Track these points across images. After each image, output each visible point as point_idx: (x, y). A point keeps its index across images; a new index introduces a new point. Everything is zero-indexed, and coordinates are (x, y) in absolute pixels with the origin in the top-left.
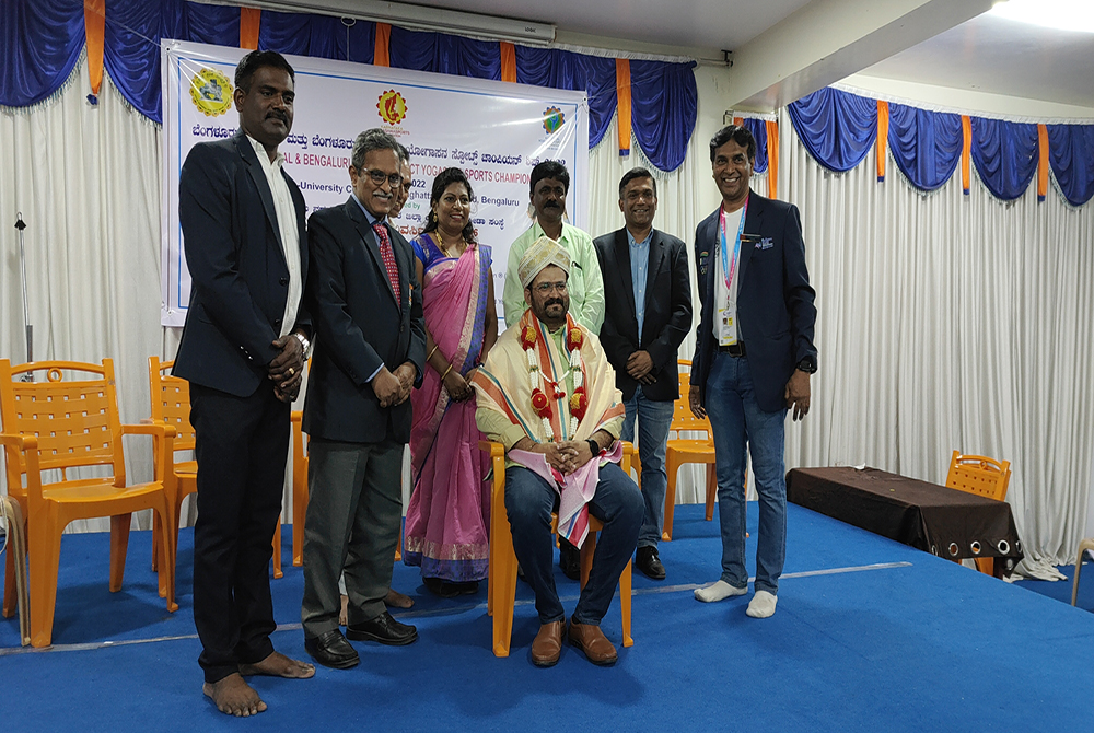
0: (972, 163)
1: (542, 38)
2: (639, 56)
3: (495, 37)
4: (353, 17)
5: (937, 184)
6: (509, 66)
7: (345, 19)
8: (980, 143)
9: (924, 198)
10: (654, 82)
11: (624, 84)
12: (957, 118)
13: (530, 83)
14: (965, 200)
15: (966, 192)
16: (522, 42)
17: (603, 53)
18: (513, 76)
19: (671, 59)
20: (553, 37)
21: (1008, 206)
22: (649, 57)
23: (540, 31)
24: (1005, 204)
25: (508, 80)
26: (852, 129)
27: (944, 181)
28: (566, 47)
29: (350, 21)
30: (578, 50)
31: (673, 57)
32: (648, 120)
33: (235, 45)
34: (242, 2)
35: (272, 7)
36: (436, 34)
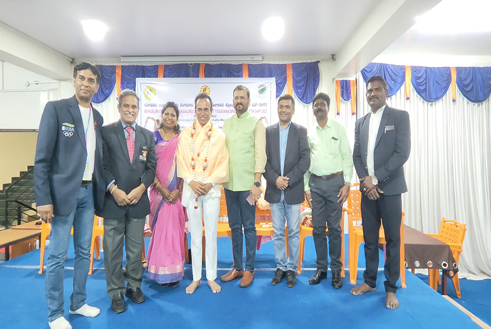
0: (457, 87)
1: (257, 61)
2: (296, 62)
3: (240, 63)
4: (193, 63)
5: (437, 99)
6: (245, 72)
7: (190, 64)
8: (461, 78)
9: (432, 105)
10: (302, 71)
11: (290, 73)
12: (448, 69)
13: (255, 77)
14: (453, 104)
15: (454, 101)
16: (251, 63)
17: (281, 63)
18: (248, 75)
19: (309, 61)
20: (261, 59)
21: (479, 106)
22: (300, 62)
23: (256, 58)
24: (476, 104)
25: (245, 77)
26: (392, 79)
27: (441, 96)
28: (267, 63)
30: (272, 63)
32: (299, 85)
33: (157, 77)
34: (158, 64)
35: (168, 64)
36: (220, 64)
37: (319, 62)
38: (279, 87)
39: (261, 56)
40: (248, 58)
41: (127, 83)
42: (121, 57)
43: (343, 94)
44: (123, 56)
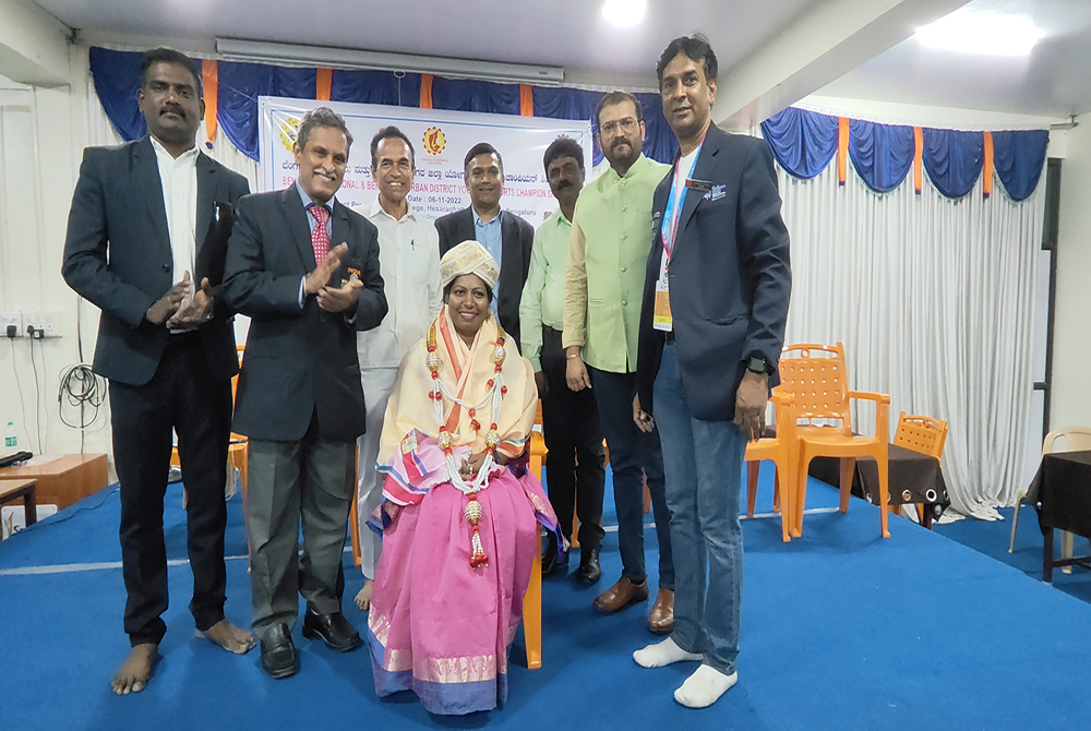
0: (923, 167)
1: (554, 79)
3: (515, 81)
4: (403, 71)
5: (891, 187)
6: (527, 103)
7: (398, 74)
8: (930, 150)
9: (880, 198)
12: (910, 129)
13: (544, 116)
14: (917, 199)
15: (918, 192)
16: (538, 83)
18: (531, 111)
20: (562, 78)
21: (955, 204)
23: (552, 74)
24: (952, 201)
25: (526, 115)
26: (816, 142)
27: (898, 183)
28: (573, 86)
29: (401, 74)
30: (583, 87)
33: (313, 97)
34: (315, 64)
35: (340, 66)
36: (468, 80)
39: (562, 70)
40: (535, 72)
41: (233, 108)
42: (219, 40)
44: (223, 37)
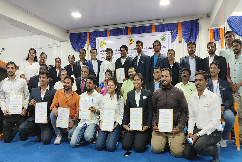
1: (161, 22)
2: (184, 21)
3: (151, 25)
4: (124, 27)
6: (153, 29)
7: (123, 28)
10: (188, 25)
11: (180, 28)
13: (159, 32)
16: (156, 24)
17: (175, 22)
19: (192, 20)
22: (186, 20)
23: (159, 21)
25: (153, 32)
28: (166, 23)
29: (124, 28)
30: (169, 23)
31: (193, 19)
32: (186, 34)
33: (106, 36)
34: (107, 29)
35: (112, 29)
36: (139, 27)
37: (198, 19)
38: (174, 36)
39: (162, 20)
40: (155, 22)
41: (92, 41)
42: (89, 28)
43: (215, 37)
44: (90, 27)
